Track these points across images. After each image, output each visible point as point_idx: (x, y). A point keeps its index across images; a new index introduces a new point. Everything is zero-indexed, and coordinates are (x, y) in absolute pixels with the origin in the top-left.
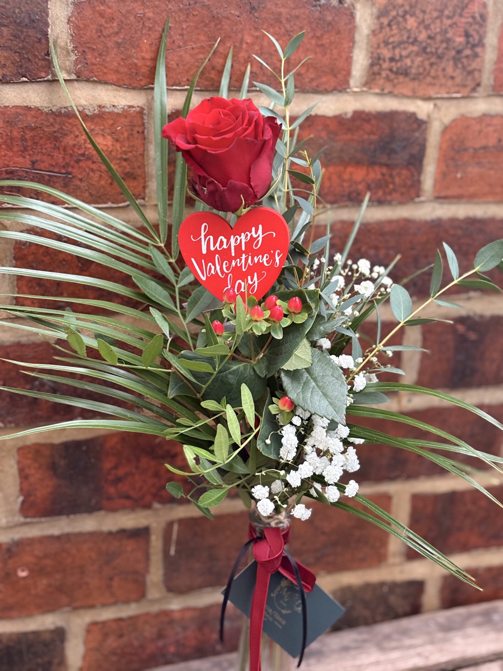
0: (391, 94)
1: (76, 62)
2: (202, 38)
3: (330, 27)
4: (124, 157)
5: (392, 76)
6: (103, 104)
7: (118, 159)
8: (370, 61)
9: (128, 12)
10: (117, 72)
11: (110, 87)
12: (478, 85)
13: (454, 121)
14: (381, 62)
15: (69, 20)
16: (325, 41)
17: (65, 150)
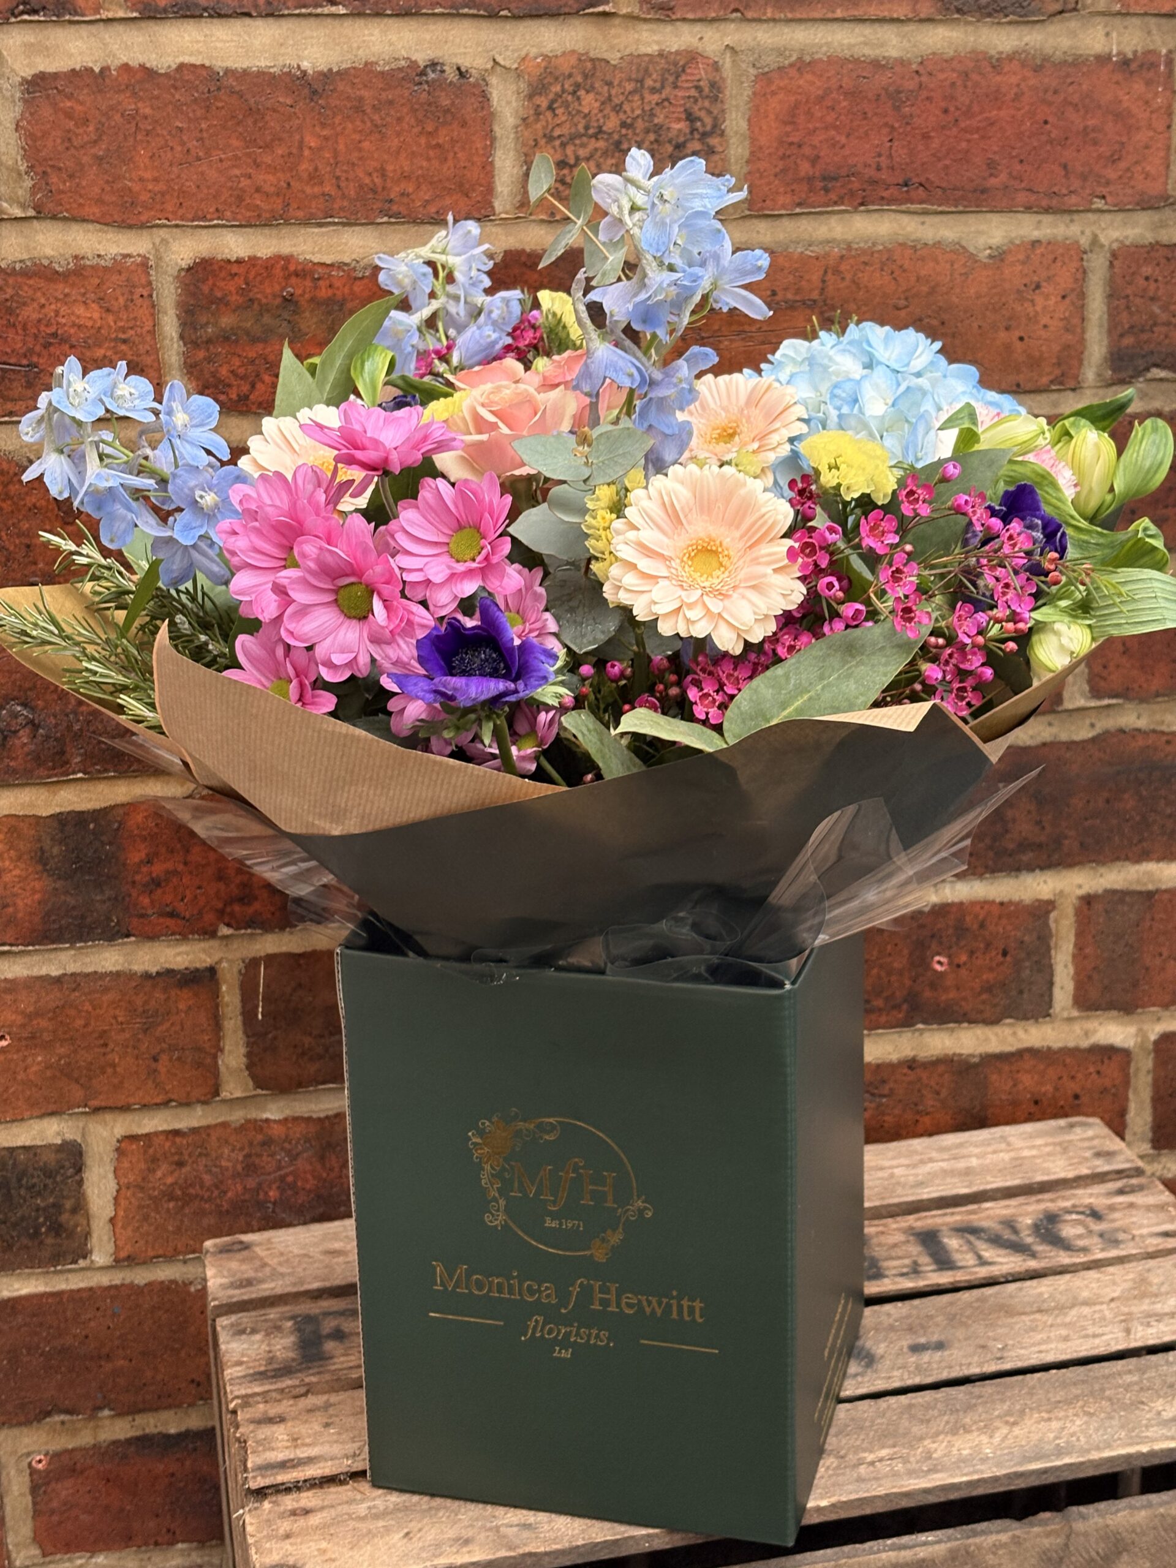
1: (34, 190)
2: (235, 143)
3: (449, 117)
4: (122, 336)
6: (81, 253)
7: (112, 340)
9: (112, 108)
10: (100, 201)
11: (90, 226)
15: (17, 125)
16: (443, 138)
17: (25, 328)
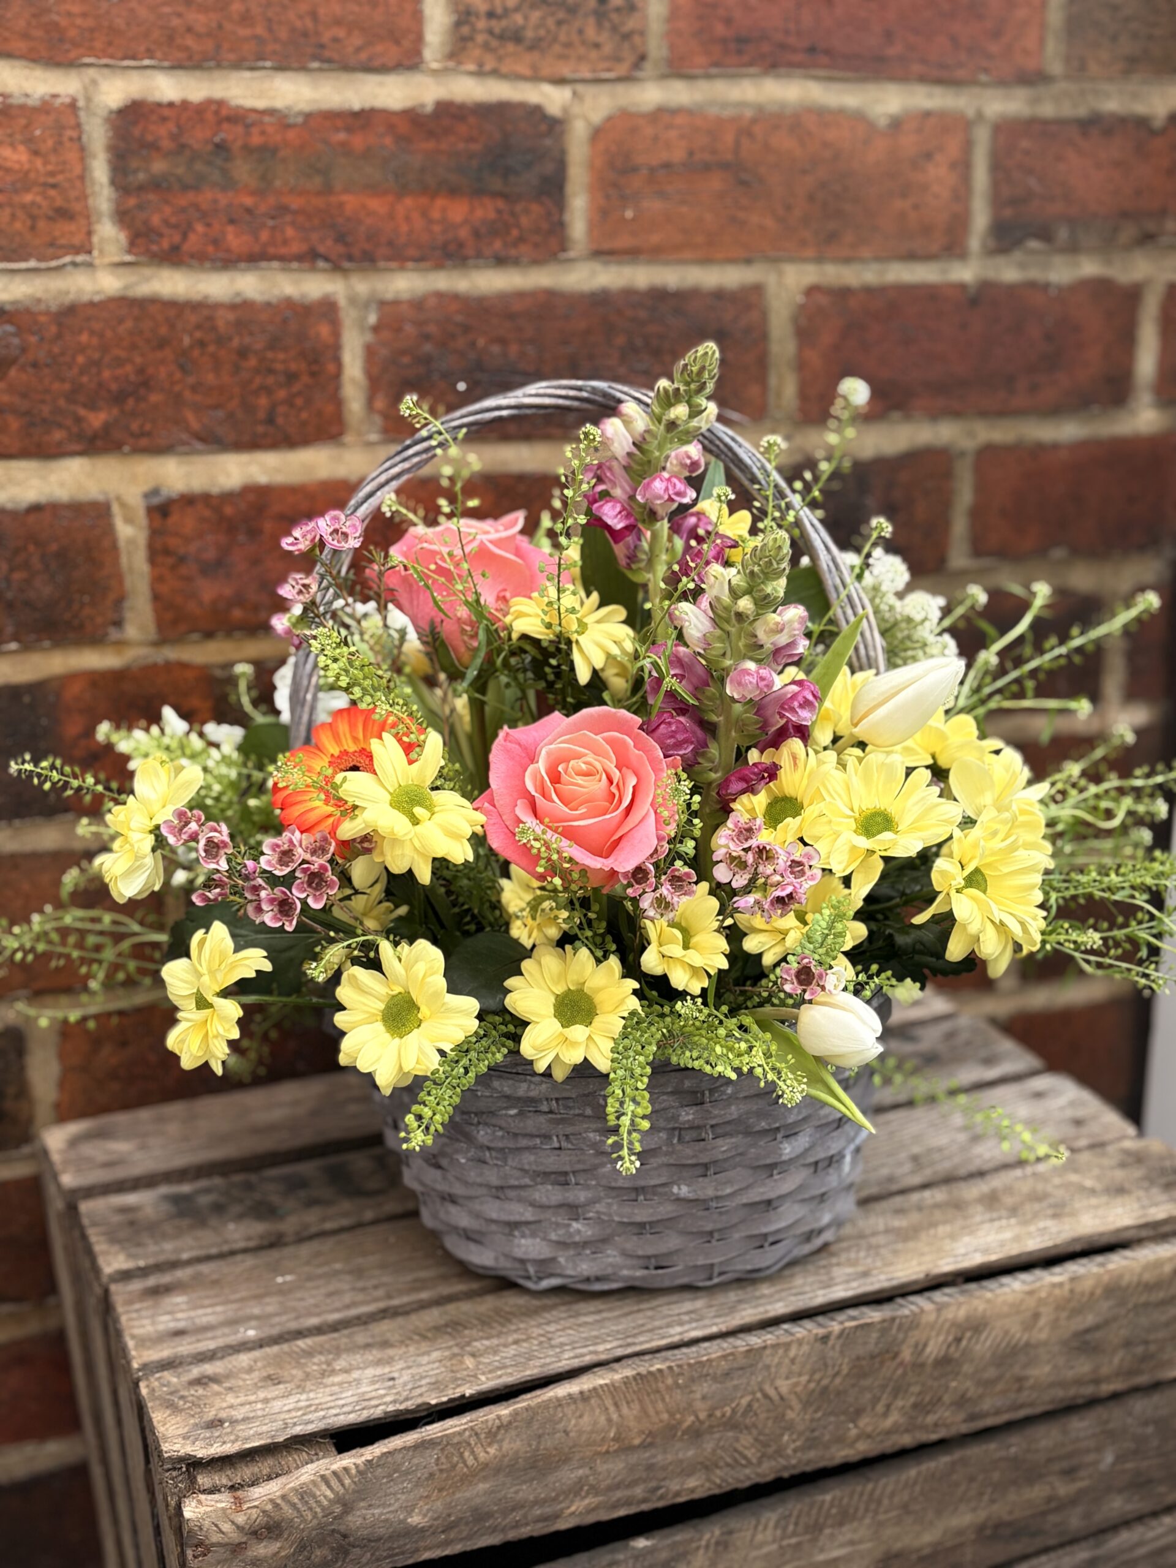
0: (495, 73)
4: (51, 180)
5: (494, 43)
6: (8, 90)
7: (40, 185)
8: (454, 18)
11: (17, 63)
12: (643, 58)
13: (609, 119)
14: (473, 19)
